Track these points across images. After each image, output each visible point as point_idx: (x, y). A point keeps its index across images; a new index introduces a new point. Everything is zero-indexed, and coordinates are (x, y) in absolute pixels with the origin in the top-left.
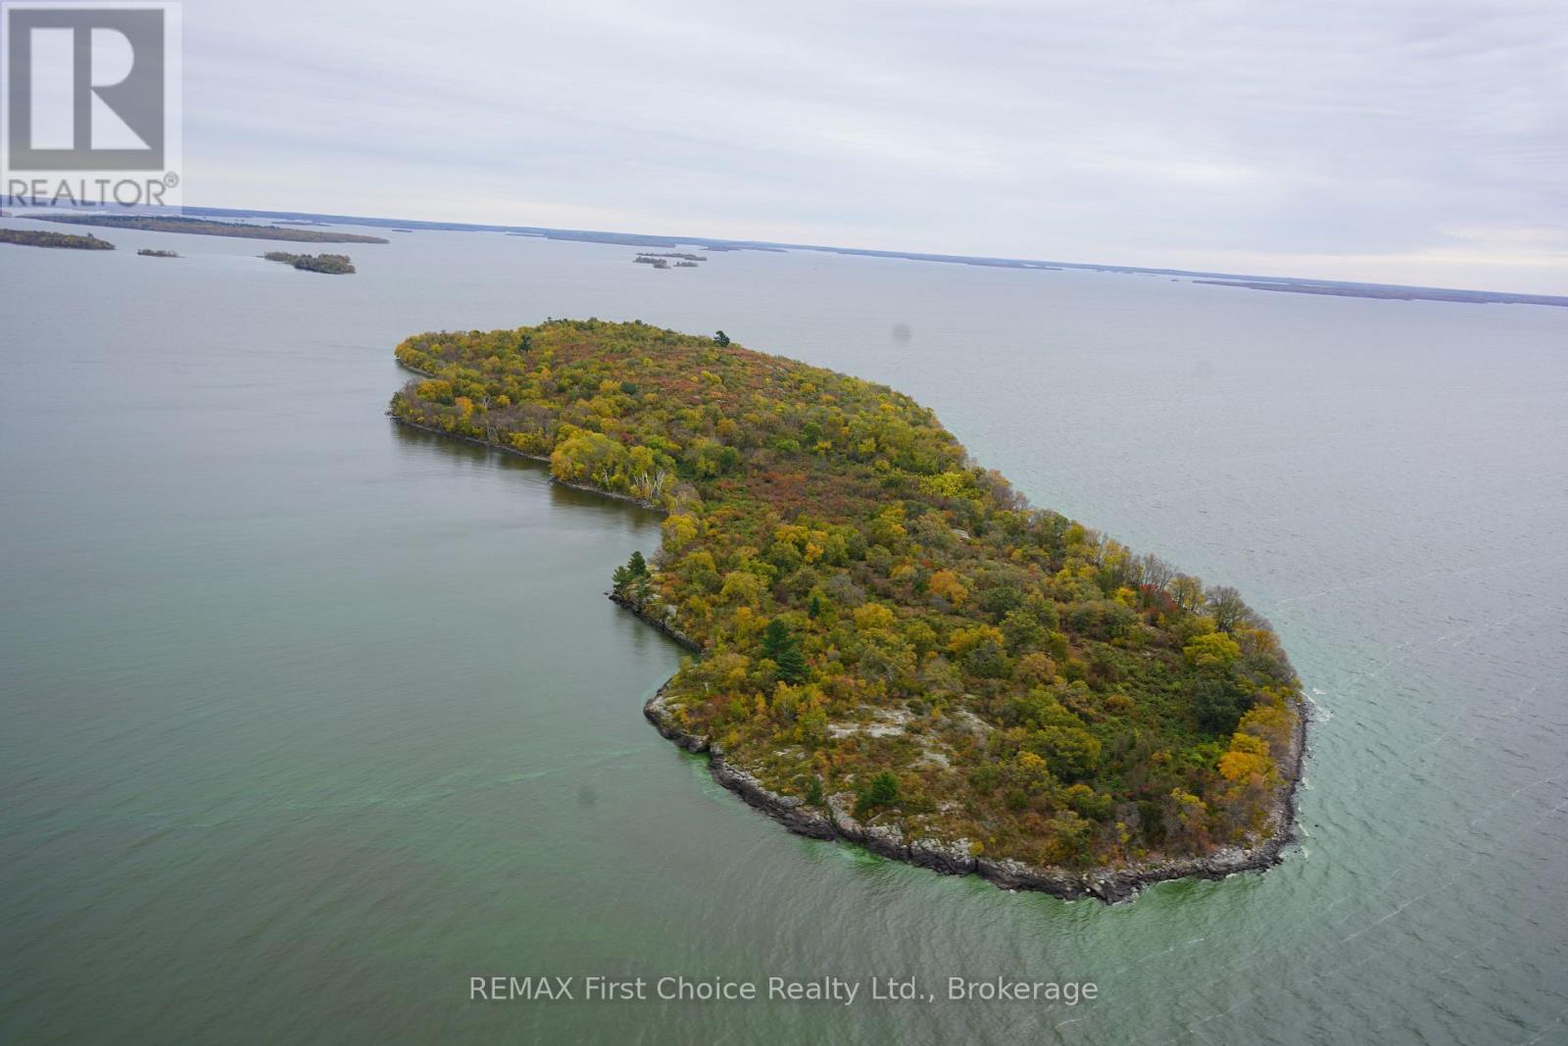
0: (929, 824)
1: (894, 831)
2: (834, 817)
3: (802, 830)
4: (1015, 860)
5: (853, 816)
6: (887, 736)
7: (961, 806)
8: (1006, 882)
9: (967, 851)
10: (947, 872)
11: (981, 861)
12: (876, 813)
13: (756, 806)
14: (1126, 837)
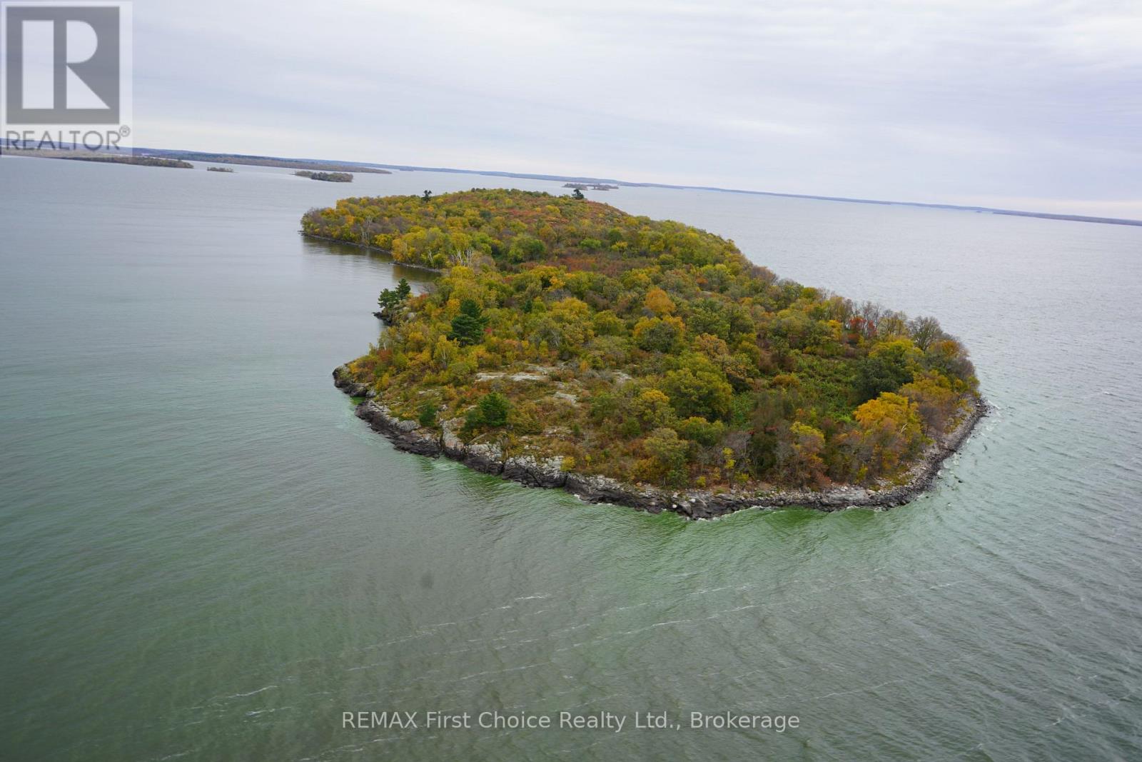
0: (530, 443)
1: (494, 449)
2: (444, 437)
3: (406, 446)
4: (606, 477)
5: (459, 436)
6: (527, 380)
7: (570, 431)
8: (590, 495)
9: (559, 467)
10: (532, 484)
11: (570, 476)
12: (481, 432)
13: (377, 430)
14: (732, 463)
